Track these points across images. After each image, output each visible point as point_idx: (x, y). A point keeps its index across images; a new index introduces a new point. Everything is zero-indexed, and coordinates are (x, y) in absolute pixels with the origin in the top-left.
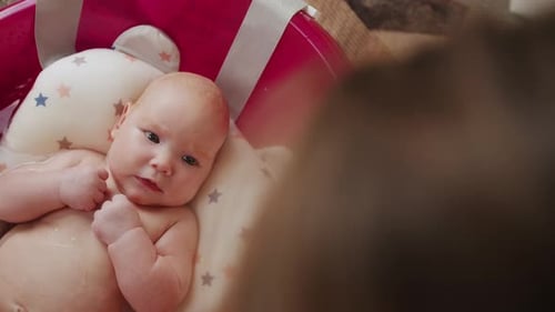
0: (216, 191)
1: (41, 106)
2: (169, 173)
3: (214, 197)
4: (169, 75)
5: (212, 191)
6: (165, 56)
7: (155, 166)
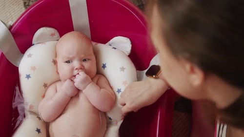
0: (103, 64)
1: (30, 79)
2: (83, 68)
3: (104, 66)
4: (60, 40)
5: (102, 65)
6: (53, 35)
7: (76, 69)
